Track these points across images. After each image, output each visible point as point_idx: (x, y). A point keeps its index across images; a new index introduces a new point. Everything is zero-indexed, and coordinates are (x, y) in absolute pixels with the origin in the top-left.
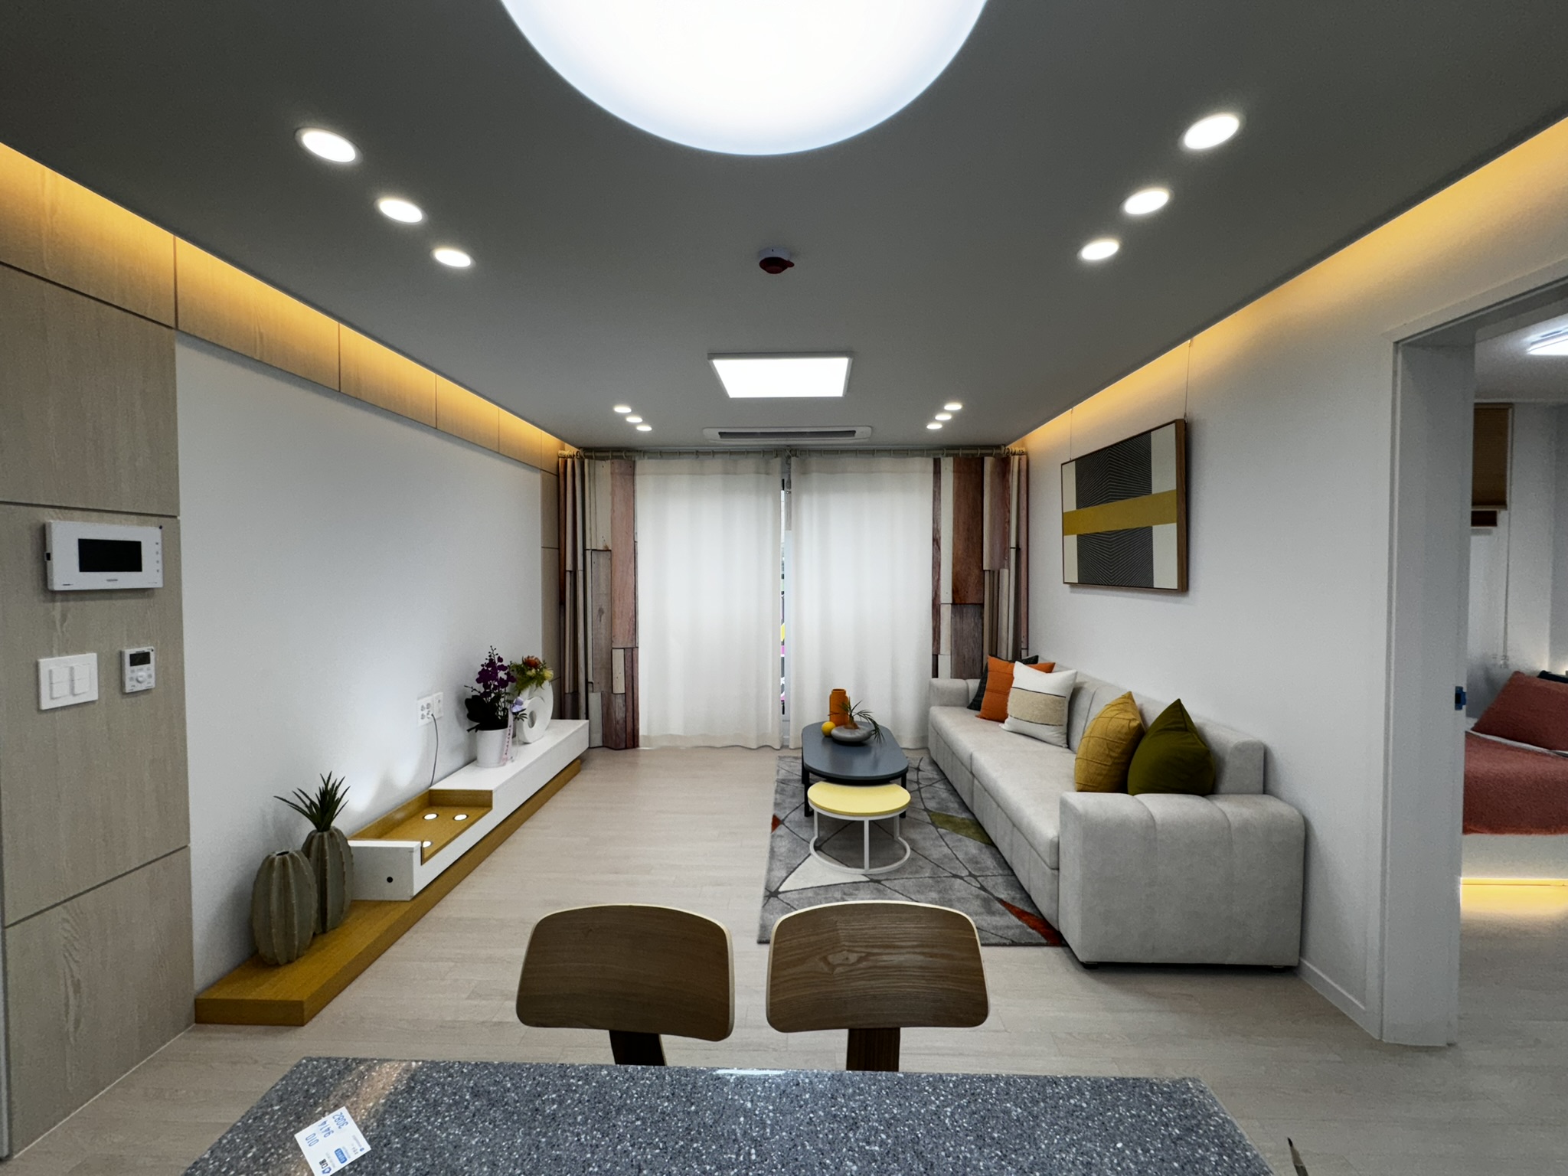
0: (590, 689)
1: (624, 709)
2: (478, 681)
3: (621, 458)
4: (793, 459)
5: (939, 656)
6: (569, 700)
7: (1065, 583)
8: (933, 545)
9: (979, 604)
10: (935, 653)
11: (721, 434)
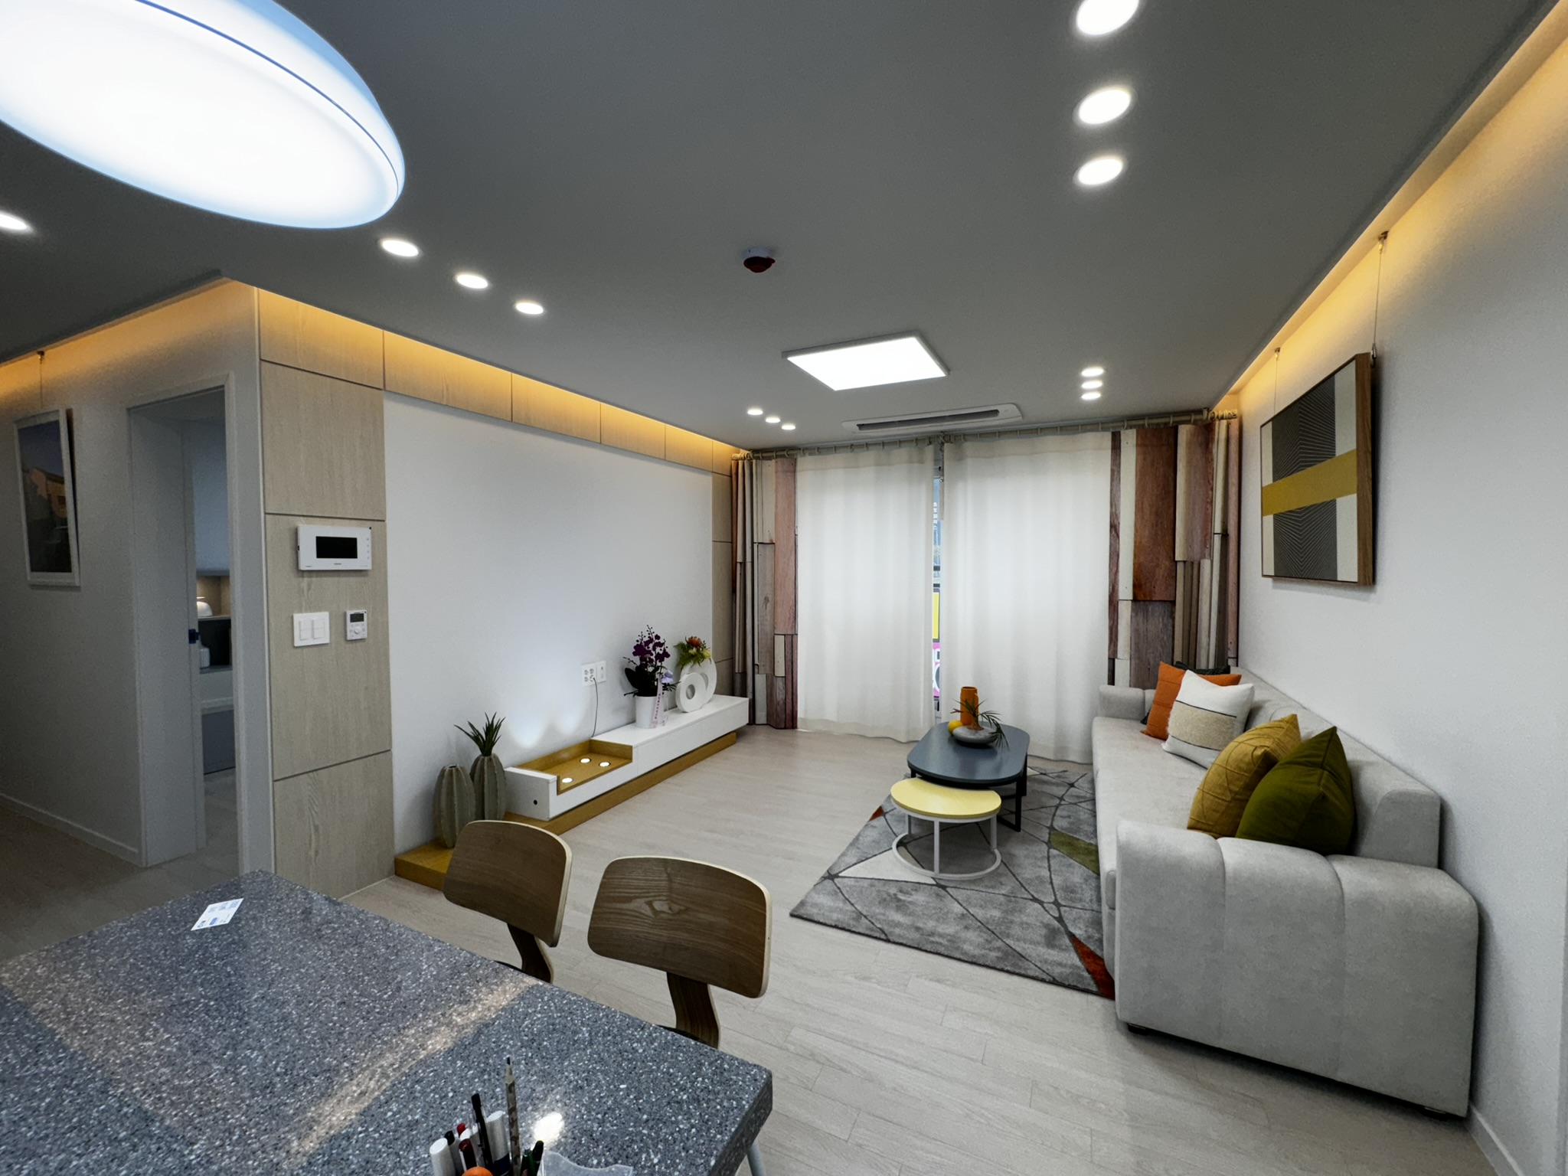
0: (756, 670)
1: (784, 691)
2: (635, 654)
3: (783, 456)
4: (946, 444)
5: (1116, 660)
6: (738, 678)
7: (1264, 576)
8: (1111, 532)
9: (1170, 602)
10: (1112, 657)
11: (861, 426)
